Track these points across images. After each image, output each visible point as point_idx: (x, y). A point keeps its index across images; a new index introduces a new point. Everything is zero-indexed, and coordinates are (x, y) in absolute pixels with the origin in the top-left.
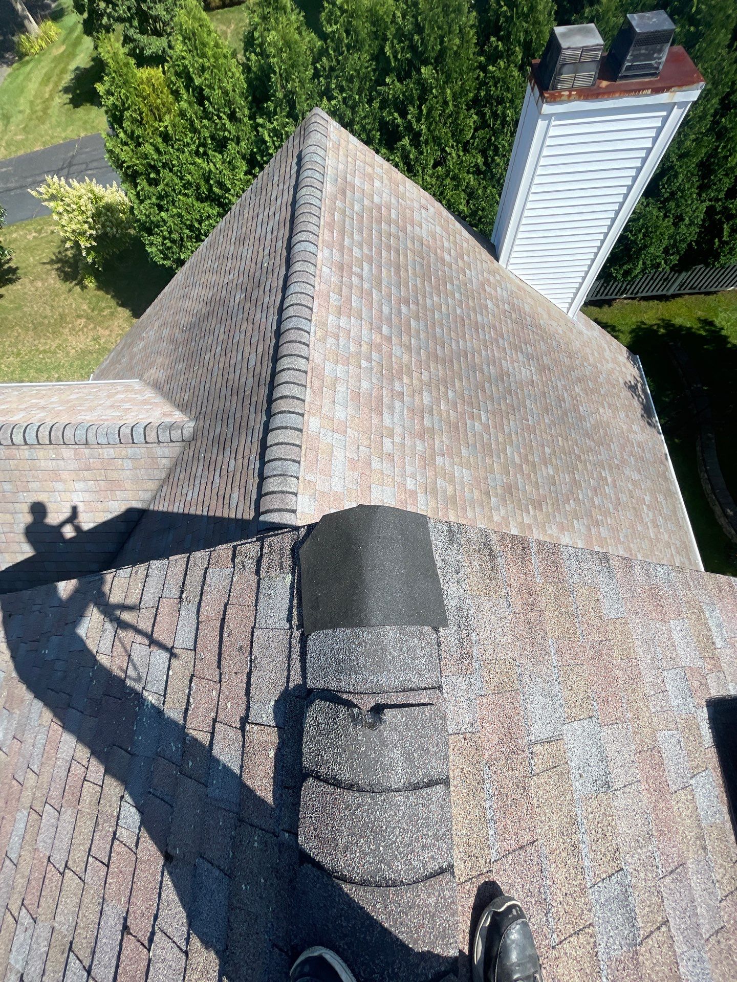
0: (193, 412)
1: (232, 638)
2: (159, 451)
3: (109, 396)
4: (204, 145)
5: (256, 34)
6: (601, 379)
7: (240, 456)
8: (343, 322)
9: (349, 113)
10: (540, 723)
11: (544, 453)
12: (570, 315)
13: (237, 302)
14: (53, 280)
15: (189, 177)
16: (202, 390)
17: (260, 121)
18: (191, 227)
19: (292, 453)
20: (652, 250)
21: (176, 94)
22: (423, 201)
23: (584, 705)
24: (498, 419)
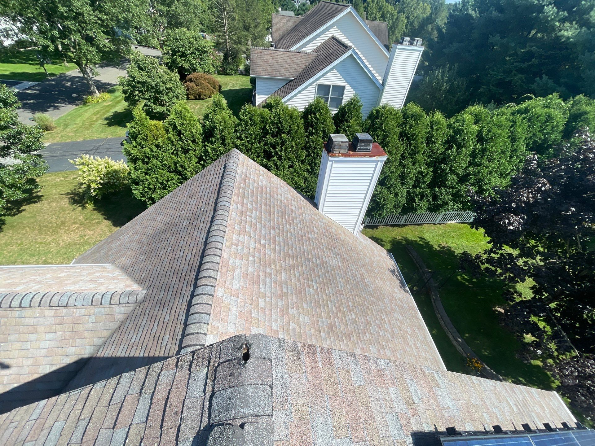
0: (146, 285)
1: (172, 408)
2: (117, 309)
3: (89, 274)
4: (177, 151)
5: (210, 115)
6: (374, 265)
7: (173, 312)
8: (241, 238)
9: (250, 146)
10: (321, 439)
11: (349, 305)
12: (355, 234)
13: (184, 225)
14: (65, 203)
15: (166, 163)
16: (154, 272)
17: (207, 144)
18: (161, 183)
19: (206, 309)
20: (388, 206)
21: (167, 131)
22: (282, 185)
23: (344, 430)
24: (322, 287)
